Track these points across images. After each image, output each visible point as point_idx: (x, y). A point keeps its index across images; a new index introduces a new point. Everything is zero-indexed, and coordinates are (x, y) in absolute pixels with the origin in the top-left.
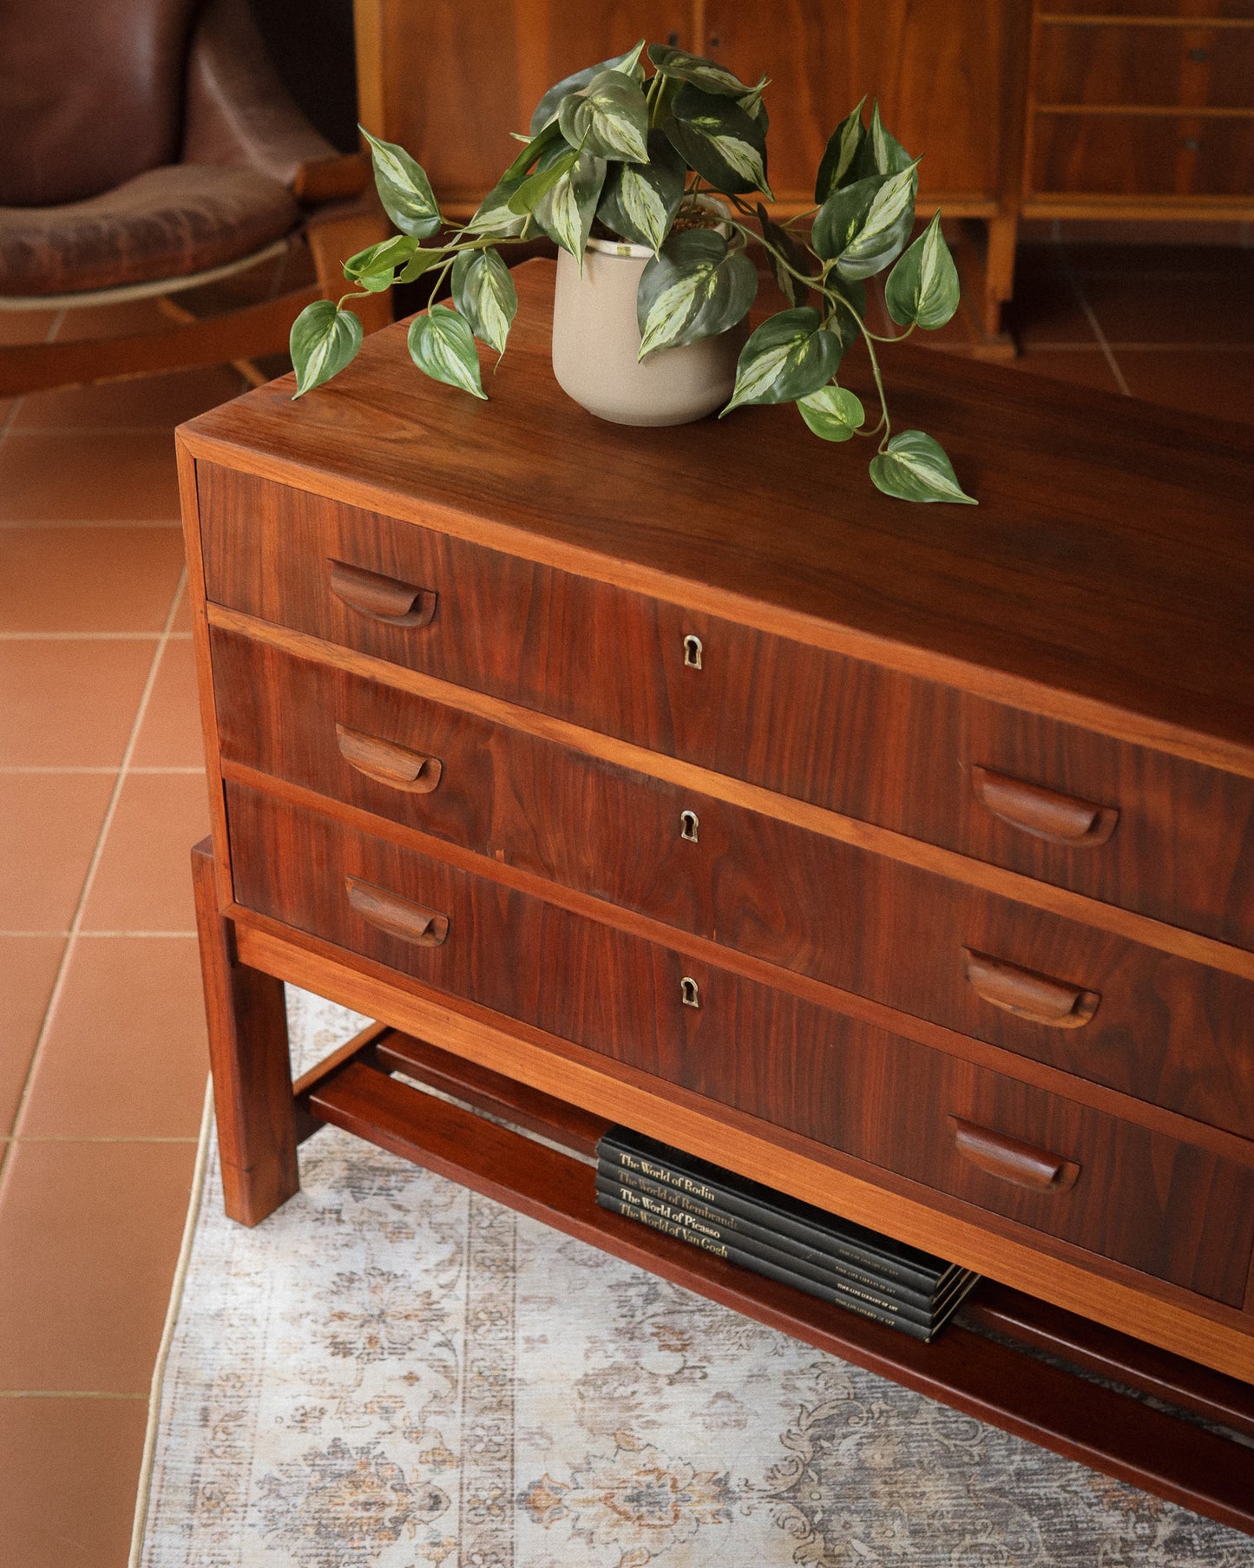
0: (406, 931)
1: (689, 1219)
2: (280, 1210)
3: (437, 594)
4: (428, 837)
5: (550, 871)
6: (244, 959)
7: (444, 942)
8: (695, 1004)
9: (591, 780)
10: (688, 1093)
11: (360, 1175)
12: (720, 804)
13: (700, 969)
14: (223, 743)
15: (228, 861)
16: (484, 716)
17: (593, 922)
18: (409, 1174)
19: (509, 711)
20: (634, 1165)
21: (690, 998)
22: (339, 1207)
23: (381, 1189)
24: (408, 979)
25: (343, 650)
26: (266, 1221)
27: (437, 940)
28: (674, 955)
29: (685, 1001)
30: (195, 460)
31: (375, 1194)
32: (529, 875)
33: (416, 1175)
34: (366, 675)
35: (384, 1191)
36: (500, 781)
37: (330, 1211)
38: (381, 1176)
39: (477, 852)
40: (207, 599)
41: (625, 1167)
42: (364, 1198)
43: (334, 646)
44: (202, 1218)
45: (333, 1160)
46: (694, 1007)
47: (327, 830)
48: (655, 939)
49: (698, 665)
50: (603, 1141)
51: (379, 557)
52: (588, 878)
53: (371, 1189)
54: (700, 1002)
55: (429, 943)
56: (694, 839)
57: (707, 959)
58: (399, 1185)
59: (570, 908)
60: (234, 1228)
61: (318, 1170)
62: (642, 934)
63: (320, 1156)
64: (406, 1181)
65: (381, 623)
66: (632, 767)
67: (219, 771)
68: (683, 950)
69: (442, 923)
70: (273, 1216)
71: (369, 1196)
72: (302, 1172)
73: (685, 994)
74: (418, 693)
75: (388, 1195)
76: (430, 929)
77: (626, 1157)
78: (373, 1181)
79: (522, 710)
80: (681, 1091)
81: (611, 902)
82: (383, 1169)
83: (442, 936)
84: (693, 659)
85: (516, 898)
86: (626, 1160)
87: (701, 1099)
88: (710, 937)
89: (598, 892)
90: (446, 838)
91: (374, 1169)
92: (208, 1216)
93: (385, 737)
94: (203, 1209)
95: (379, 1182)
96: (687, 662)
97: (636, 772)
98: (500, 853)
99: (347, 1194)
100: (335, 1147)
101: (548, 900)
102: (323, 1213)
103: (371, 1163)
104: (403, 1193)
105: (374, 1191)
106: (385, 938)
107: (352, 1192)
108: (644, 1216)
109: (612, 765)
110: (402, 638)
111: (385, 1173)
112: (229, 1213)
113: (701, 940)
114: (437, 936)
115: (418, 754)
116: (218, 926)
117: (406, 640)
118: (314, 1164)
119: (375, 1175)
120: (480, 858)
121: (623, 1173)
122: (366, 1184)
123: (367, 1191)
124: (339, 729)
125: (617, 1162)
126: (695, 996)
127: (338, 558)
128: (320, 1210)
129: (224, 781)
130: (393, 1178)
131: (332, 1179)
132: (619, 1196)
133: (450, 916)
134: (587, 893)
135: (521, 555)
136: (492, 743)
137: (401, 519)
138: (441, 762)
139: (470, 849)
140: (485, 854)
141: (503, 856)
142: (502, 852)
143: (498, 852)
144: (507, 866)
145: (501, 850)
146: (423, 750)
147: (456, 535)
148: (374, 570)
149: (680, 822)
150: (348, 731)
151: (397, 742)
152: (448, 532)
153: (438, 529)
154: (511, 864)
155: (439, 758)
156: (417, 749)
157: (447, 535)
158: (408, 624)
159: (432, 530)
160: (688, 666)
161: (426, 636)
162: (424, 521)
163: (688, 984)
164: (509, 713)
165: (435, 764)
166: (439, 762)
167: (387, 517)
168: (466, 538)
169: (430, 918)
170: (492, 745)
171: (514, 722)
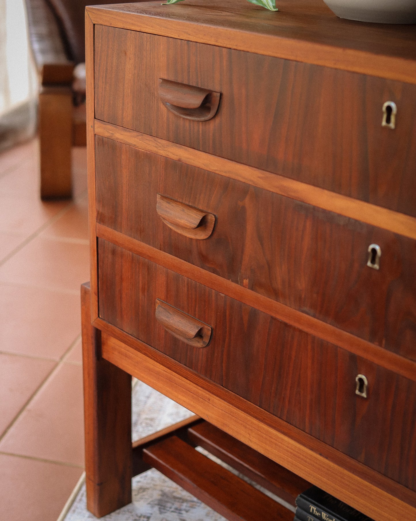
0: (184, 334)
2: (117, 511)
3: (221, 95)
4: (204, 271)
5: (275, 294)
6: (105, 356)
7: (208, 345)
8: (364, 395)
9: (309, 224)
10: (353, 462)
11: (166, 500)
12: (398, 239)
13: (370, 368)
14: (98, 213)
15: (96, 291)
16: (243, 180)
17: (301, 331)
18: (195, 503)
19: (260, 175)
20: (318, 514)
21: (361, 390)
22: (149, 515)
23: (176, 509)
24: (186, 369)
25: (164, 142)
26: (108, 516)
27: (204, 342)
28: (353, 358)
29: (357, 392)
30: (94, 25)
31: (172, 512)
32: (262, 297)
33: (198, 504)
34: (175, 158)
35: (178, 510)
36: (250, 228)
37: (144, 517)
38: (178, 502)
39: (232, 281)
40: (95, 118)
41: (312, 514)
42: (165, 513)
43: (159, 140)
44: (73, 508)
45: (155, 489)
46: (363, 398)
47: (149, 269)
48: (340, 344)
49: (392, 125)
50: (301, 496)
51: (189, 72)
52: (300, 298)
53: (171, 508)
54: (368, 394)
55: (198, 344)
56: (376, 266)
57: (376, 361)
58: (187, 508)
59: (287, 321)
60: (89, 517)
61: (144, 493)
62: (332, 340)
63: (148, 486)
64: (192, 507)
65: (187, 119)
66: (338, 211)
67: (95, 232)
68: (359, 353)
69: (207, 331)
70: (113, 514)
71: (169, 512)
72: (134, 493)
73: (358, 387)
74: (206, 168)
75: (179, 513)
76: (199, 335)
77: (313, 508)
78: (173, 504)
79: (268, 174)
80: (348, 459)
81: (314, 316)
82: (180, 498)
83: (207, 340)
84: (388, 121)
85: (254, 314)
86: (313, 510)
87: (360, 466)
88: (380, 345)
89: (305, 309)
90: (214, 272)
91: (175, 498)
92: (77, 508)
93: (184, 202)
94: (75, 504)
95: (177, 505)
96: (384, 123)
97: (340, 215)
98: (246, 281)
99: (156, 508)
100: (158, 483)
101: (274, 315)
102: (140, 517)
103: (175, 494)
104: (188, 513)
105: (172, 509)
106: (175, 341)
107: (160, 508)
109: (324, 211)
110: (198, 131)
111: (181, 501)
112: (89, 508)
113: (374, 346)
114: (204, 340)
115: (202, 211)
116: (91, 333)
117: (201, 132)
118: (143, 489)
119: (175, 501)
120: (234, 285)
121: (310, 518)
122: (169, 505)
123: (168, 509)
124: (158, 196)
125: (307, 510)
126: (365, 389)
127: (166, 77)
128: (139, 515)
129: (97, 238)
130: (185, 504)
131: (150, 500)
133: (213, 326)
134: (299, 310)
135: (276, 55)
136: (247, 200)
137: (203, 42)
138: (215, 216)
139: (229, 279)
140: (237, 282)
141: (248, 284)
142: (247, 281)
143: (245, 281)
144: (249, 291)
145: (247, 279)
146: (205, 209)
147: (235, 47)
148: (185, 82)
149: (367, 253)
150: (163, 197)
151: (190, 204)
152: (230, 46)
153: (225, 46)
154: (252, 289)
155: (215, 214)
156: (200, 208)
157: (230, 48)
158: (203, 119)
159: (221, 47)
160: (385, 128)
161: (212, 126)
162: (217, 41)
163: (361, 380)
164: (259, 177)
165: (211, 218)
166: (213, 216)
167: (195, 42)
168: (242, 49)
169: (200, 326)
170: (247, 202)
171: (262, 184)
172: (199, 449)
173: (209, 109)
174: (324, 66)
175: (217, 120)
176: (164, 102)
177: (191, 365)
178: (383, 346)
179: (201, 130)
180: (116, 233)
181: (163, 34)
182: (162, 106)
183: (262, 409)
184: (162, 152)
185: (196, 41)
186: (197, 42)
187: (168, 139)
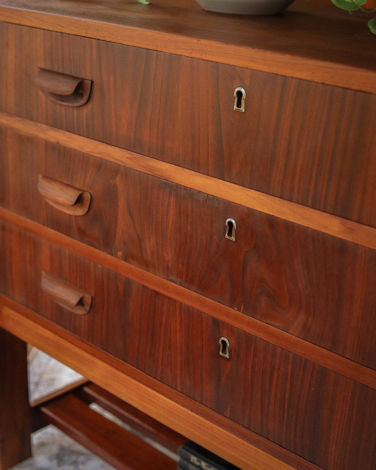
0: (67, 303)
2: (19, 465)
3: (92, 82)
4: (82, 245)
5: (146, 264)
7: (89, 311)
8: (227, 356)
9: (172, 200)
10: (220, 417)
11: (65, 454)
12: (251, 212)
13: (231, 331)
16: (114, 161)
17: (169, 298)
19: (129, 156)
20: (198, 464)
21: (224, 352)
23: (73, 462)
24: (71, 335)
25: (43, 126)
27: (85, 310)
28: (216, 322)
29: (221, 353)
31: (70, 464)
32: (134, 267)
34: (54, 140)
36: (121, 205)
38: (75, 455)
39: (108, 253)
41: (193, 464)
42: (64, 465)
43: (39, 125)
45: (54, 444)
46: (226, 358)
47: (34, 243)
48: (204, 310)
49: (242, 109)
50: (183, 448)
51: (63, 62)
52: (168, 269)
53: (68, 461)
54: (230, 355)
55: (80, 311)
56: (233, 238)
57: (236, 325)
58: (83, 461)
59: (157, 289)
61: (44, 449)
62: (197, 306)
65: (63, 105)
66: (197, 188)
68: (221, 318)
69: (88, 300)
71: (67, 465)
73: (221, 349)
74: (80, 150)
75: (76, 465)
76: (81, 303)
78: (70, 457)
79: (136, 155)
80: (216, 415)
81: (181, 285)
82: (76, 452)
83: (88, 308)
84: (239, 105)
85: (128, 283)
86: (194, 460)
87: (227, 421)
88: (239, 310)
89: (172, 278)
90: (92, 245)
91: (72, 452)
93: (63, 181)
96: (235, 107)
97: (199, 192)
98: (120, 254)
101: (145, 284)
104: (84, 465)
106: (60, 309)
107: (58, 461)
109: (185, 188)
110: (73, 116)
113: (234, 311)
114: (85, 308)
115: (79, 190)
117: (75, 116)
120: (109, 257)
121: (192, 467)
122: (67, 458)
123: (66, 462)
124: (40, 176)
125: (188, 460)
126: (227, 350)
127: (43, 67)
133: (92, 295)
134: (167, 279)
135: (138, 45)
136: (118, 178)
137: (75, 34)
138: (90, 193)
139: (104, 251)
140: (112, 255)
141: (121, 255)
142: (121, 253)
143: (119, 253)
144: (123, 262)
145: (120, 251)
146: (82, 188)
147: (103, 39)
148: (61, 71)
149: (225, 227)
150: (46, 177)
151: (69, 183)
152: (99, 38)
153: (94, 37)
154: (126, 260)
155: (90, 192)
156: (78, 186)
157: (99, 40)
158: (77, 104)
159: (91, 38)
160: (236, 111)
161: (85, 111)
162: (87, 33)
163: (224, 342)
164: (128, 158)
165: (87, 196)
166: (89, 194)
167: (68, 34)
168: (109, 40)
169: (81, 295)
170: (118, 180)
171: (131, 164)
172: (94, 407)
173: (81, 96)
174: (181, 55)
175: (90, 106)
176: (43, 90)
177: (75, 330)
178: (242, 310)
179: (75, 115)
180: (5, 210)
181: (40, 27)
182: (41, 93)
183: (139, 370)
184: (42, 136)
185: (69, 33)
186: (69, 34)
187: (47, 124)
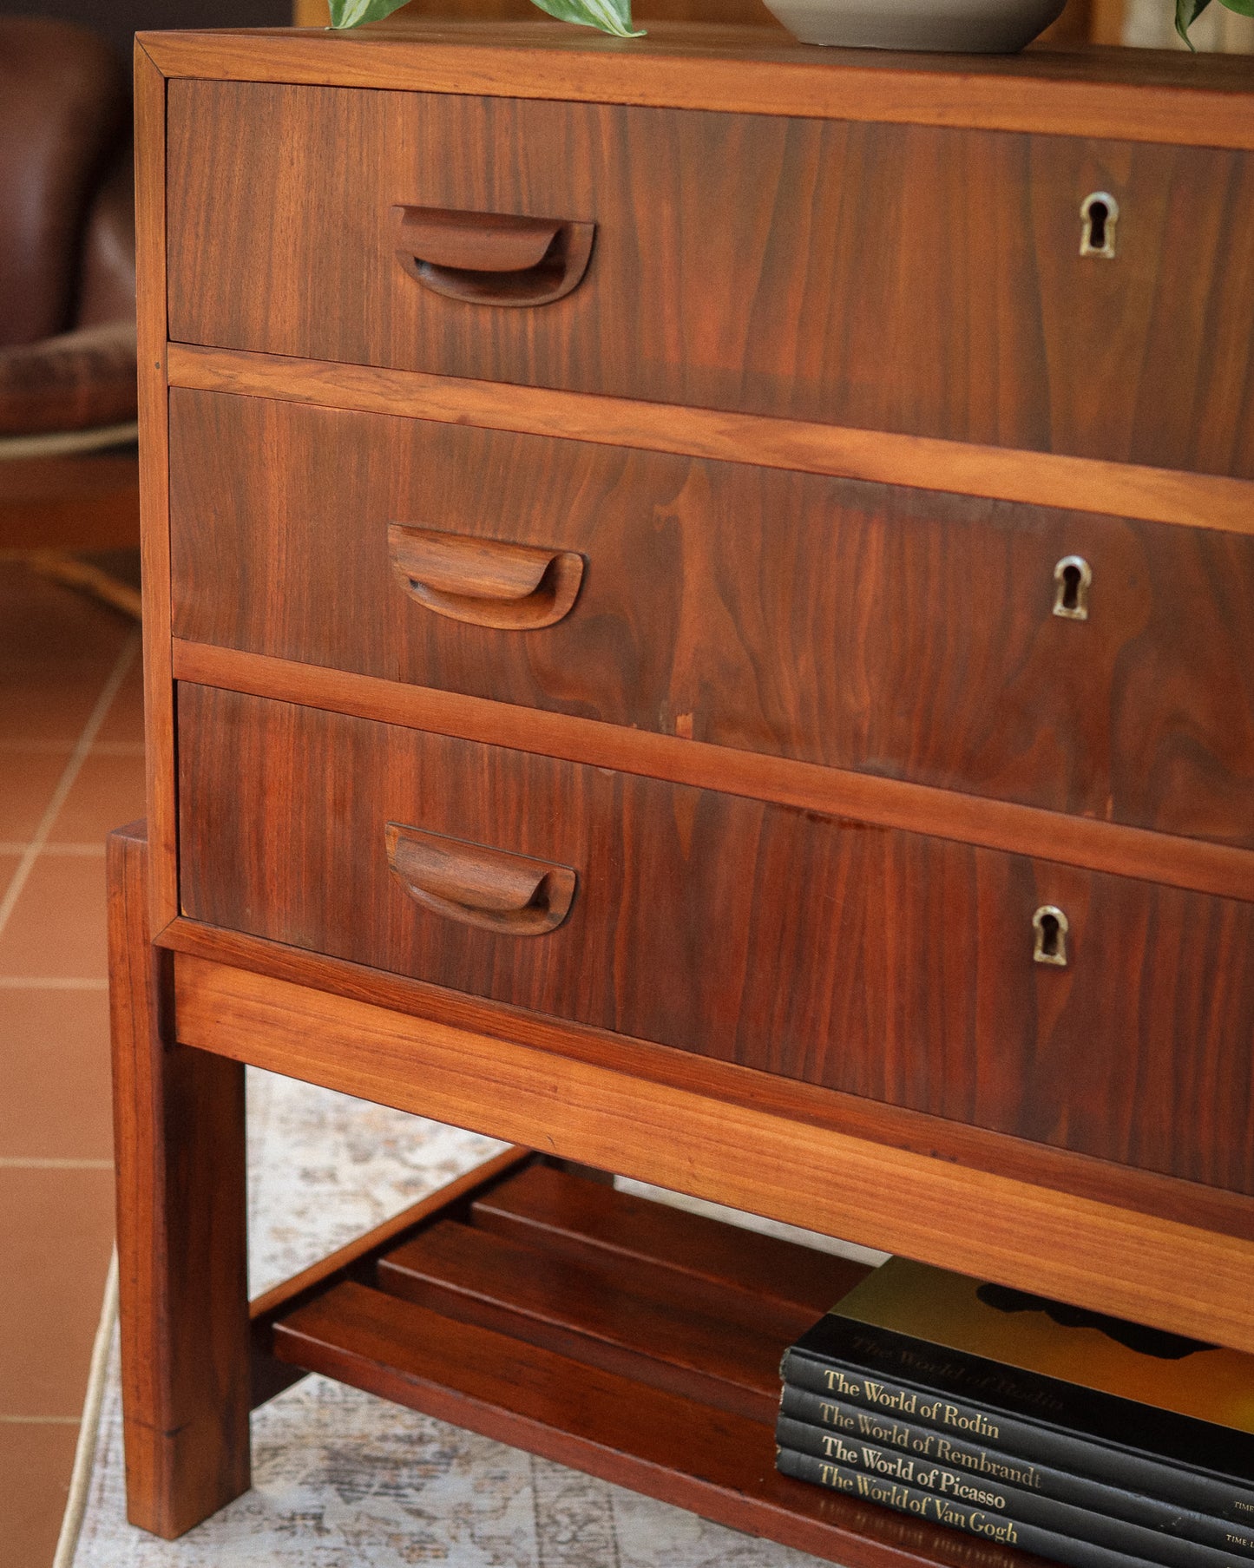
1: (949, 1478)
2: (219, 1515)
3: (597, 228)
4: (547, 716)
5: (777, 738)
6: (188, 1035)
7: (563, 923)
8: (1060, 959)
9: (876, 536)
10: (1035, 1150)
11: (348, 1467)
13: (1074, 883)
14: (179, 609)
15: (172, 838)
16: (671, 448)
17: (861, 826)
18: (430, 1467)
19: (722, 428)
20: (851, 1390)
21: (1049, 946)
22: (318, 1511)
23: (386, 1486)
24: (491, 1008)
25: (409, 377)
26: (195, 1531)
27: (552, 917)
29: (1039, 956)
30: (167, 80)
31: (376, 1494)
32: (739, 754)
33: (442, 1468)
34: (448, 416)
35: (392, 1489)
36: (694, 572)
37: (304, 1516)
38: (385, 1468)
39: (640, 728)
40: (168, 339)
41: (834, 1394)
42: (360, 1499)
43: (395, 375)
44: (87, 1524)
45: (305, 1446)
46: (1057, 967)
47: (359, 744)
49: (1109, 250)
50: (793, 1352)
51: (489, 181)
52: (857, 735)
53: (369, 1486)
54: (1070, 956)
55: (535, 926)
56: (1080, 612)
57: (1090, 861)
58: (416, 1481)
59: (818, 805)
60: (142, 1541)
61: (279, 1460)
62: (959, 830)
63: (280, 1442)
64: (428, 1476)
65: (486, 306)
66: (963, 488)
67: (168, 664)
68: (1041, 849)
69: (564, 882)
70: (208, 1524)
71: (369, 1497)
72: (255, 1462)
73: (1040, 942)
74: (547, 432)
75: (398, 1495)
76: (540, 897)
77: (835, 1376)
78: (372, 1475)
79: (748, 421)
80: (1019, 1145)
81: (901, 778)
82: (386, 1460)
83: (561, 910)
84: (1097, 238)
85: (711, 807)
86: (836, 1382)
87: (1059, 1157)
88: (1100, 817)
89: (874, 762)
90: (581, 712)
91: (368, 1458)
92: (97, 1521)
93: (477, 533)
94: (90, 1512)
95: (382, 1476)
96: (1085, 247)
97: (968, 497)
98: (684, 721)
99: (330, 1492)
100: (306, 1430)
101: (774, 798)
102: (292, 1519)
103: (366, 1451)
104: (423, 1493)
105: (375, 1489)
106: (453, 932)
107: (338, 1490)
108: (863, 1483)
109: (922, 493)
110: (524, 332)
111: (390, 1465)
112: (133, 1519)
113: (1082, 823)
114: (552, 910)
115: (542, 550)
116: (145, 969)
117: (530, 335)
119: (375, 1468)
120: (646, 737)
121: (829, 1406)
122: (361, 1479)
123: (363, 1489)
124: (393, 531)
125: (819, 1387)
126: (1061, 942)
127: (414, 202)
128: (288, 1515)
129: (175, 682)
130: (405, 1472)
131: (303, 1473)
132: (819, 1452)
133: (578, 865)
134: (856, 770)
135: (763, 108)
136: (683, 498)
137: (536, 96)
138: (583, 557)
139: (628, 725)
140: (657, 729)
141: (691, 725)
142: (690, 718)
143: (680, 720)
144: (697, 744)
145: (687, 715)
146: (548, 542)
147: (639, 101)
148: (480, 206)
149: (1053, 583)
150: (410, 531)
151: (500, 537)
152: (624, 99)
153: (605, 98)
154: (706, 739)
155: (580, 551)
156: (533, 540)
157: (623, 104)
158: (532, 302)
159: (593, 103)
160: (1088, 257)
161: (568, 315)
162: (579, 89)
163: (1049, 921)
164: (721, 433)
165: (572, 566)
166: (578, 558)
167: (510, 97)
168: (658, 101)
169: (543, 871)
170: (684, 505)
171: (730, 448)
173: (557, 271)
174: (907, 124)
175: (585, 297)
177: (507, 991)
178: (1109, 816)
179: (530, 329)
180: (246, 658)
181: (403, 85)
182: (402, 280)
183: (746, 1069)
184: (405, 407)
185: (513, 95)
186: (515, 98)
187: (423, 370)
